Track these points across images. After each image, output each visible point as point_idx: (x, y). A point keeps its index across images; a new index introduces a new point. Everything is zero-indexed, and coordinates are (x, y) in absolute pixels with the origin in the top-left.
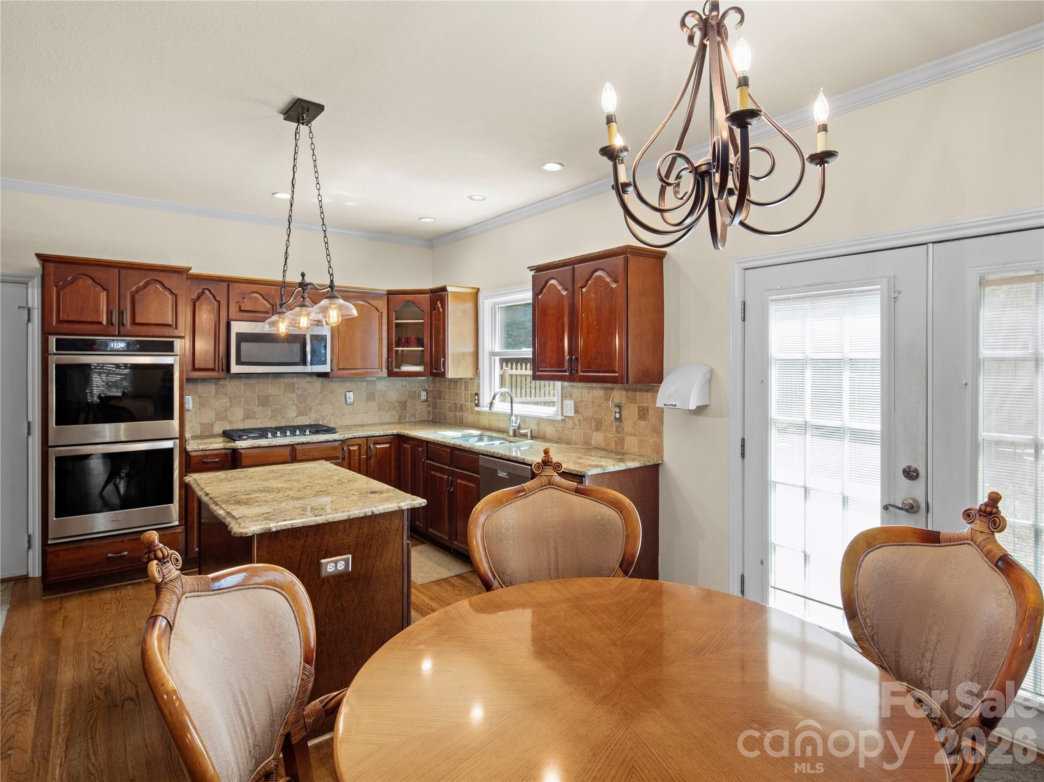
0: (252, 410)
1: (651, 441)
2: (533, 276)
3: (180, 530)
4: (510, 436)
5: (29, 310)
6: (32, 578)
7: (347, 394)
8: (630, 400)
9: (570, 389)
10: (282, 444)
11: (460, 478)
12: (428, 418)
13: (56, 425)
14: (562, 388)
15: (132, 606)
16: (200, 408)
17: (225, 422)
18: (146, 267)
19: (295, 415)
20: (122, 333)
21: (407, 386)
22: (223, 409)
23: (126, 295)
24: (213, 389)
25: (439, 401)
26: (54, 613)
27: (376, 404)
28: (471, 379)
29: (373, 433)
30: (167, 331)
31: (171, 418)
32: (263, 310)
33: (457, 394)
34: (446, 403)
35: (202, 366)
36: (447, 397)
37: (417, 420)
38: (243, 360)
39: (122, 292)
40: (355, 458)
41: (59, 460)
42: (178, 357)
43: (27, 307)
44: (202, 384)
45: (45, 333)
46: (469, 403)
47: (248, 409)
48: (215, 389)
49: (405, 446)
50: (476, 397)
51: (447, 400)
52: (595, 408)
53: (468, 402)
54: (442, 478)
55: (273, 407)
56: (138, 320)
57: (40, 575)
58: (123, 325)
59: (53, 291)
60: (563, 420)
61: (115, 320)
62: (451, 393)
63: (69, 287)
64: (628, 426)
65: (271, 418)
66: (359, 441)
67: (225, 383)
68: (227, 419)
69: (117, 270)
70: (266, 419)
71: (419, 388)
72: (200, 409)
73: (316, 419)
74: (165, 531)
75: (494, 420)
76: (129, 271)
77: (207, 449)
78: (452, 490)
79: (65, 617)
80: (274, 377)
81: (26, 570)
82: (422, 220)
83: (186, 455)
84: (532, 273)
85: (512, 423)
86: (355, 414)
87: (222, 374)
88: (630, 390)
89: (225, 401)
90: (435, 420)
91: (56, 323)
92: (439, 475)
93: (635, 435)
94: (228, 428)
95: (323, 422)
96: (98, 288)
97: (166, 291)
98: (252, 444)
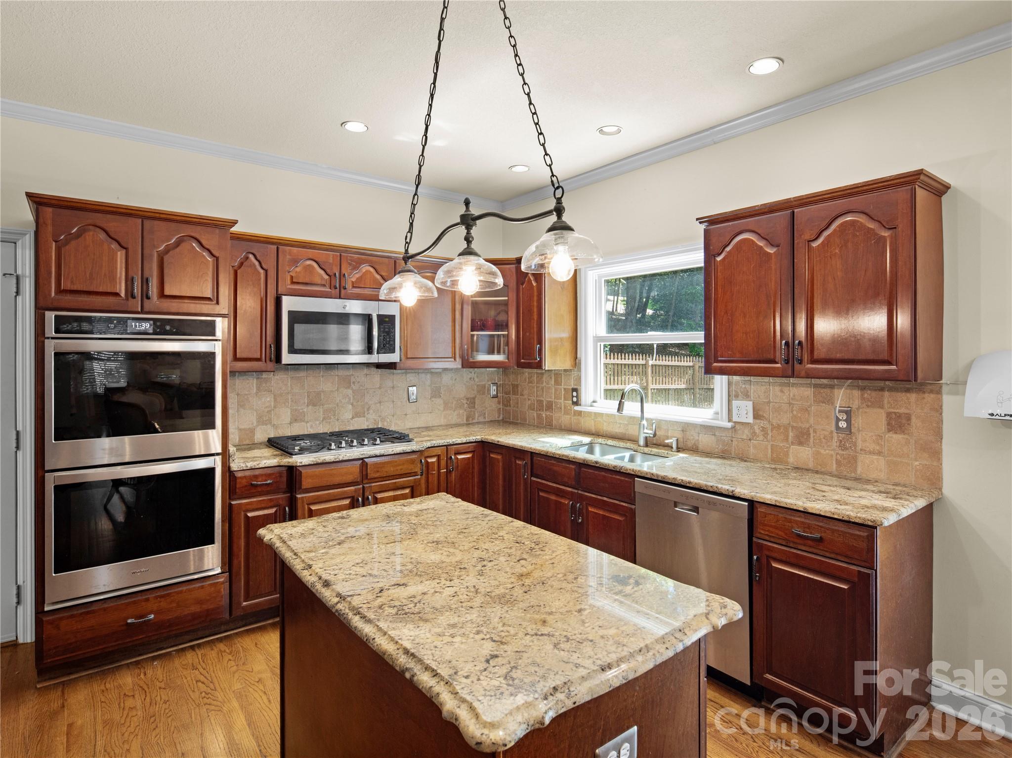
0: (301, 411)
1: (917, 463)
2: (705, 230)
3: (222, 580)
4: (639, 446)
5: (18, 278)
6: (22, 644)
7: (410, 389)
8: (869, 404)
9: (744, 386)
10: (350, 458)
11: (592, 506)
12: (498, 417)
13: (55, 440)
14: (729, 384)
15: (165, 702)
16: (238, 409)
17: (269, 426)
18: (179, 218)
19: (351, 417)
20: (146, 309)
21: (477, 380)
22: (266, 410)
23: (151, 256)
24: (255, 382)
25: (513, 397)
26: (54, 715)
27: (442, 402)
28: (565, 371)
29: (454, 440)
30: (205, 307)
31: (212, 426)
32: (319, 282)
33: (542, 389)
34: (525, 399)
35: (244, 356)
36: (526, 392)
37: (487, 420)
38: (297, 346)
39: (146, 251)
40: (434, 472)
41: (60, 490)
42: (220, 343)
43: (15, 274)
44: (240, 378)
45: (40, 309)
46: (562, 401)
47: (296, 410)
48: (257, 384)
49: (492, 455)
50: (575, 394)
51: (526, 397)
52: (795, 413)
53: (561, 399)
54: (561, 503)
55: (325, 406)
56: (167, 292)
57: (34, 640)
58: (148, 298)
59: (51, 248)
60: (733, 428)
61: (137, 291)
62: (534, 387)
63: (73, 243)
64: (865, 441)
65: (323, 420)
66: (438, 451)
67: (269, 377)
68: (271, 423)
69: (140, 220)
70: (318, 422)
71: (488, 381)
72: (238, 411)
73: (375, 420)
74: (203, 582)
75: (605, 424)
76: (156, 222)
77: (258, 467)
78: (580, 521)
79: (70, 726)
80: (326, 369)
81: (15, 634)
82: (514, 169)
83: (230, 476)
84: (703, 227)
85: (644, 429)
86: (419, 413)
87: (271, 365)
88: (870, 390)
89: (268, 399)
90: (508, 420)
91: (56, 293)
92: (553, 497)
93: (879, 453)
94: (272, 436)
95: (383, 425)
96: (114, 246)
97: (204, 252)
98: (314, 460)
